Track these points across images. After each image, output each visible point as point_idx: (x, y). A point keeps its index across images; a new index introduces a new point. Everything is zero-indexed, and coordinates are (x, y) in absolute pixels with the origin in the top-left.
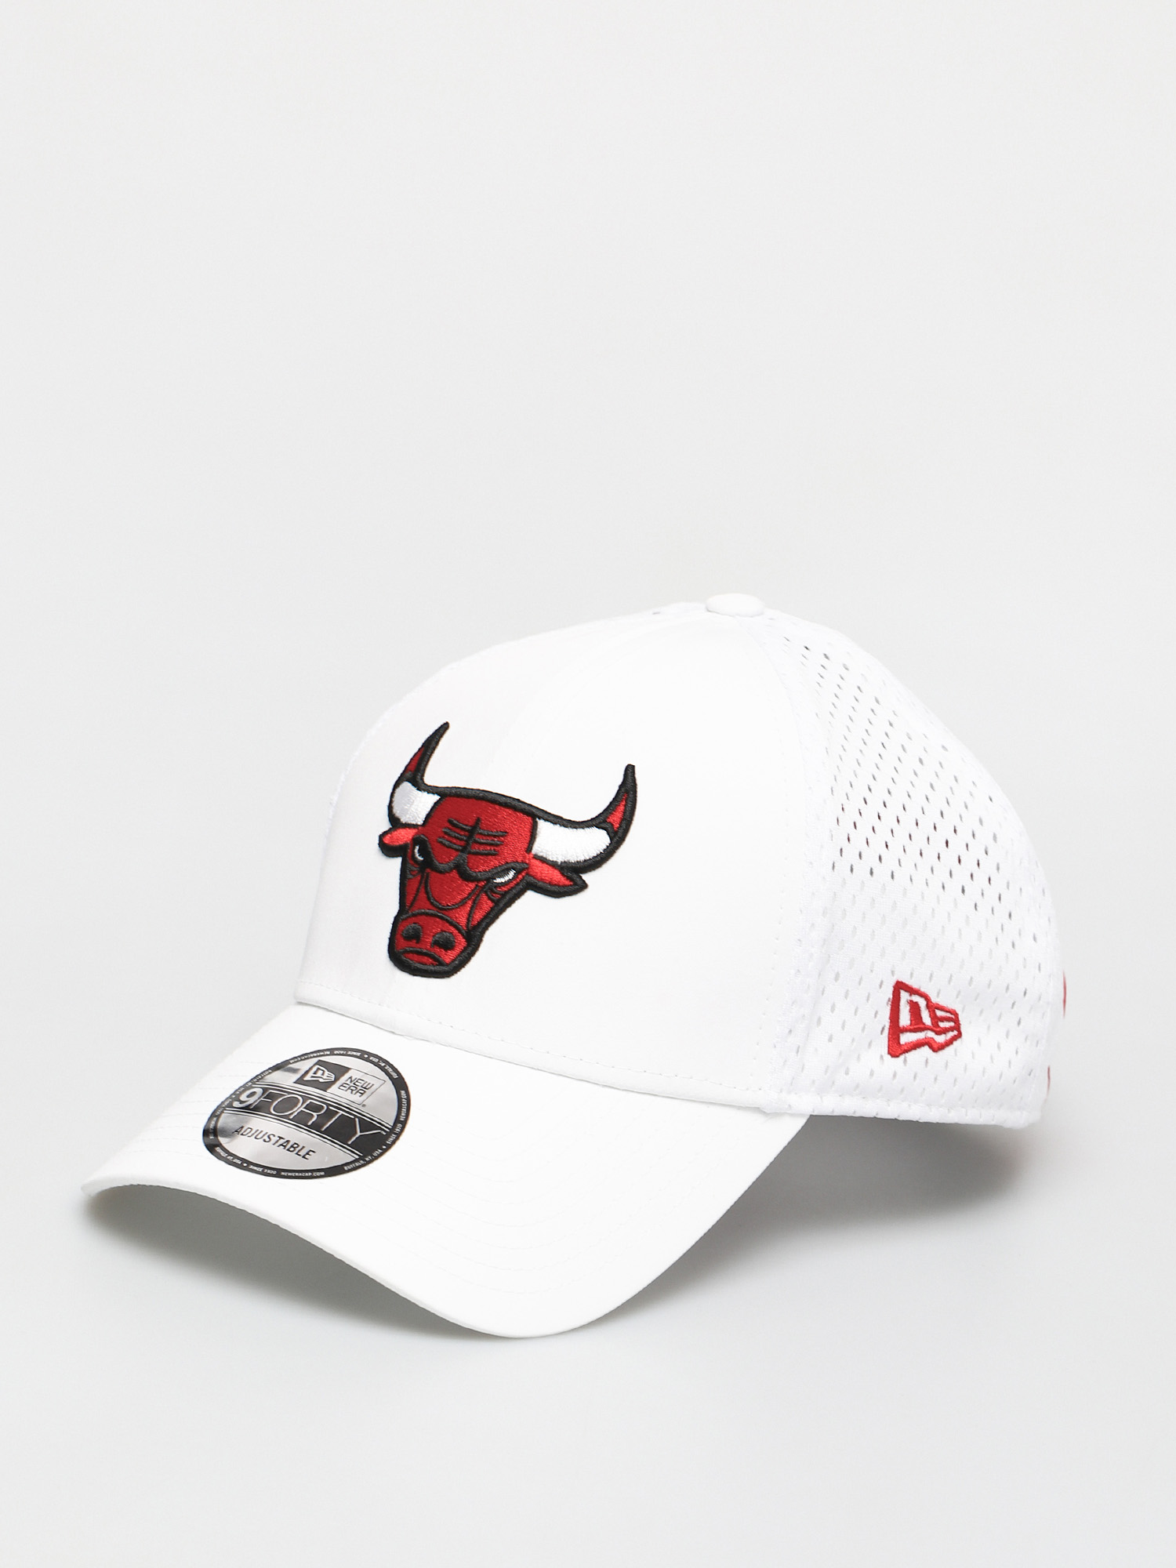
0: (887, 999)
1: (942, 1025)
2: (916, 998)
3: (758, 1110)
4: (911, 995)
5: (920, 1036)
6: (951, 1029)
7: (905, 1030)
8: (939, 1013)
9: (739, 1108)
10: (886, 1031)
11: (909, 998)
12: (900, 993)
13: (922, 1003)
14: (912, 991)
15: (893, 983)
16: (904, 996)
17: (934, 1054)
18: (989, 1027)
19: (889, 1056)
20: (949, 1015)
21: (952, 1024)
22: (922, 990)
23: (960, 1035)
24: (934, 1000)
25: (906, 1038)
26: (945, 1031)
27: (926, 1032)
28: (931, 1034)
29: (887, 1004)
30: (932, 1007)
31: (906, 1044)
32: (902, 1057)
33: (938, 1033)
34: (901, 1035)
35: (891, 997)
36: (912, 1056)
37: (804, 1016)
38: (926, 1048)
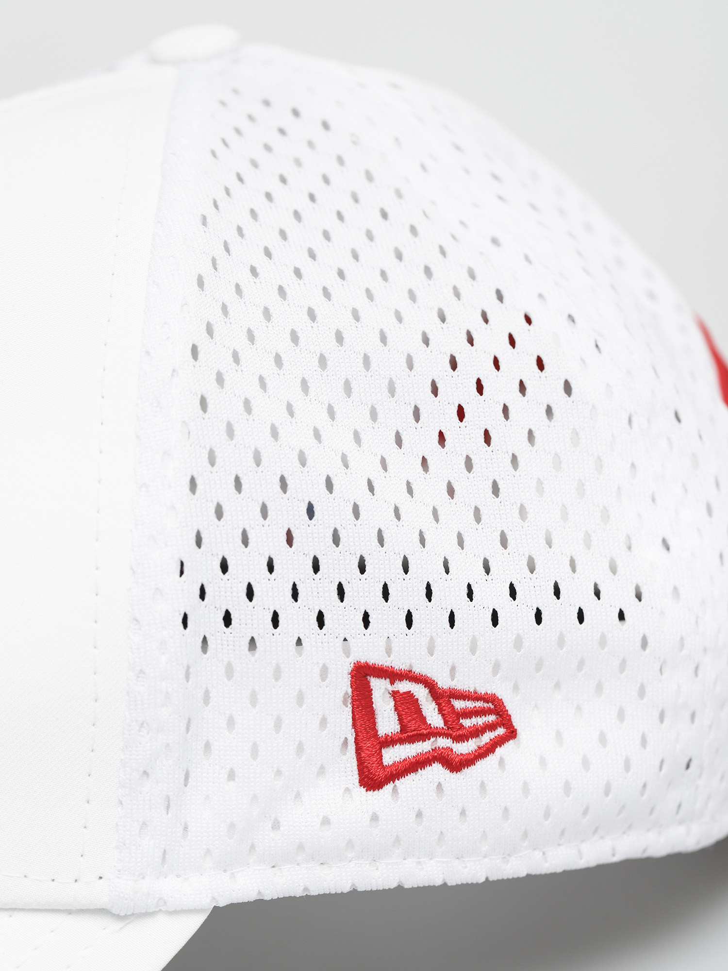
0: (342, 694)
1: (467, 723)
2: (404, 686)
3: (103, 911)
4: (392, 683)
5: (424, 747)
6: (492, 727)
7: (390, 741)
8: (459, 705)
9: (69, 912)
10: (352, 747)
11: (391, 688)
12: (369, 682)
13: (421, 692)
14: (393, 675)
15: (347, 667)
16: (380, 688)
17: (454, 775)
18: (578, 708)
19: (363, 790)
20: (479, 704)
21: (491, 718)
22: (417, 670)
23: (512, 734)
24: (444, 682)
25: (392, 756)
26: (476, 732)
27: (432, 739)
28: (443, 742)
29: (345, 703)
30: (441, 697)
31: (394, 764)
32: (389, 788)
33: (459, 739)
34: (383, 751)
35: (350, 690)
36: (407, 783)
37: (168, 745)
38: (437, 767)
